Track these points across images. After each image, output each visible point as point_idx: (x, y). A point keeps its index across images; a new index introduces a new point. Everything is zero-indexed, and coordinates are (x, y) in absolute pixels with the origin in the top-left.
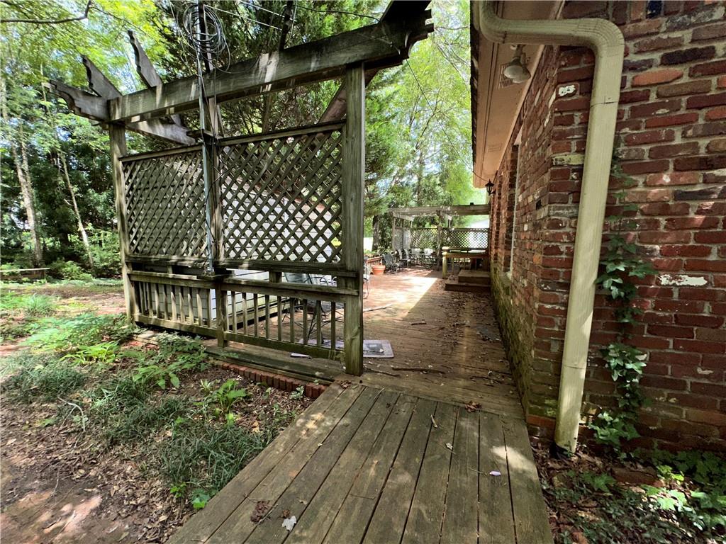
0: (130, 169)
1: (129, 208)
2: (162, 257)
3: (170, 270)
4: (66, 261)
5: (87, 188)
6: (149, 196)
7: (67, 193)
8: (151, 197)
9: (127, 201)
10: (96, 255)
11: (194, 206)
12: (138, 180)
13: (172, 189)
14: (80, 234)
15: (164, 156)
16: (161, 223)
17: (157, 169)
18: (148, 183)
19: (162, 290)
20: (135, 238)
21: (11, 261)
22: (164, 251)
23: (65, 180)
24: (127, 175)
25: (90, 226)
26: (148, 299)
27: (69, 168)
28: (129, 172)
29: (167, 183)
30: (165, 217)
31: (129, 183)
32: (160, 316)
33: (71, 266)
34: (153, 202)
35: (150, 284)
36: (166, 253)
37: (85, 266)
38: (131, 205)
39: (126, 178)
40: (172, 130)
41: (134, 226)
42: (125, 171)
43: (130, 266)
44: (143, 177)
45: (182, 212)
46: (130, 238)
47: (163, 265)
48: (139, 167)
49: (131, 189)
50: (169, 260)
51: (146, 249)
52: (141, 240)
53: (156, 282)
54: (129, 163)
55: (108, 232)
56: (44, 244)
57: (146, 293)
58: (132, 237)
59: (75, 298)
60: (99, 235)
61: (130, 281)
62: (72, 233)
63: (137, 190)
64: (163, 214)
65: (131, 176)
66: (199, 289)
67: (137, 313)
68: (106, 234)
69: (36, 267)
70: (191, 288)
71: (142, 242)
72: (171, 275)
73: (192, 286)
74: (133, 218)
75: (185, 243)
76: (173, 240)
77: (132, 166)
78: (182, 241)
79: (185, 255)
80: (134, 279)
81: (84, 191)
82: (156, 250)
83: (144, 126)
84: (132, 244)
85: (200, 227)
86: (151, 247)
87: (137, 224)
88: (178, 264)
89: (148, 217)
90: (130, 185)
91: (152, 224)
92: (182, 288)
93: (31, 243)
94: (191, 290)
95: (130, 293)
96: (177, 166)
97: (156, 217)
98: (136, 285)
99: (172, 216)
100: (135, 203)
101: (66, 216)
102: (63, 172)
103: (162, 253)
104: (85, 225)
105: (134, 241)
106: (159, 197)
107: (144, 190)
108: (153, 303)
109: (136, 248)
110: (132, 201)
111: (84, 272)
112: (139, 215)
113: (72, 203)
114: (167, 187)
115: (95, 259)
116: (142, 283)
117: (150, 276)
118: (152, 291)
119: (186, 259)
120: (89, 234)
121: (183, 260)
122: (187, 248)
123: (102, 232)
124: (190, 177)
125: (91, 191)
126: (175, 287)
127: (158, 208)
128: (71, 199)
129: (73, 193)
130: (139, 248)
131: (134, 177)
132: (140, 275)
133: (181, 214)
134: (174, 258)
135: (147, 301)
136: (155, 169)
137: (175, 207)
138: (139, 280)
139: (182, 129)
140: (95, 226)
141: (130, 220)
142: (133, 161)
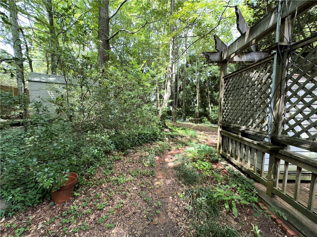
0: (227, 81)
1: (224, 100)
2: (236, 126)
3: (240, 134)
4: (204, 117)
5: (213, 91)
6: (234, 94)
7: (207, 94)
8: (235, 94)
9: (224, 97)
10: (213, 115)
11: (261, 98)
12: (230, 86)
13: (247, 88)
14: (209, 107)
15: (245, 71)
16: (238, 107)
17: (240, 79)
18: (234, 87)
19: (234, 142)
20: (225, 115)
21: (192, 116)
22: (238, 123)
23: (207, 90)
24: (225, 85)
25: (212, 105)
26: (227, 144)
27: (209, 85)
28: (226, 84)
29: (245, 86)
30: (241, 104)
31: (226, 88)
32: (232, 156)
33: (205, 119)
34: (236, 97)
35: (228, 138)
36: (239, 124)
37: (209, 119)
38: (225, 99)
39: (225, 86)
40: (251, 55)
41: (225, 109)
42: (225, 83)
43: (221, 127)
44: (233, 84)
45: (252, 101)
46: (223, 114)
47: (236, 130)
48: (231, 79)
49: (226, 91)
50: (240, 128)
51: (230, 120)
52: (227, 116)
53: (232, 138)
54: (227, 79)
55: (217, 107)
56: (200, 111)
57: (227, 141)
58: (224, 114)
59: (203, 132)
60: (215, 108)
61: (221, 134)
62: (207, 107)
63: (229, 91)
64: (240, 103)
65: (227, 85)
66: (257, 150)
67: (221, 150)
68: (216, 108)
69: (197, 118)
70: (251, 148)
71: (228, 117)
72: (240, 136)
73: (252, 147)
74: (225, 105)
75: (251, 120)
76: (244, 117)
77: (228, 80)
78: (250, 118)
79: (250, 127)
80: (222, 134)
81: (212, 93)
82: (234, 122)
83: (236, 59)
84: (223, 117)
85: (264, 111)
86: (231, 119)
87: (227, 108)
88: (246, 132)
89: (232, 104)
90: (226, 89)
91: (234, 108)
92: (245, 146)
93: (197, 111)
94: (251, 149)
95: (220, 140)
96: (252, 75)
97: (236, 104)
98: (222, 136)
99: (245, 104)
100: (227, 97)
101: (206, 101)
102: (207, 87)
103: (237, 124)
104: (211, 105)
105: (225, 116)
106: (239, 94)
107: (232, 91)
108: (229, 147)
109: (225, 119)
110: (226, 97)
111: (208, 121)
112: (228, 103)
113: (208, 97)
114: (245, 88)
115: (212, 117)
116: (225, 136)
117: (229, 135)
118: (229, 141)
119: (250, 129)
120: (212, 108)
121: (249, 130)
122: (252, 123)
123: (215, 107)
124: (261, 79)
125: (214, 92)
126: (241, 144)
127: (238, 99)
128: (208, 96)
129: (209, 94)
130: (226, 119)
131: (228, 84)
132: (225, 133)
133: (251, 102)
134: (243, 128)
135: (226, 145)
136: (239, 79)
137: (248, 99)
138: (224, 135)
139: (257, 53)
140: (214, 105)
141: (224, 106)
142: (228, 77)
